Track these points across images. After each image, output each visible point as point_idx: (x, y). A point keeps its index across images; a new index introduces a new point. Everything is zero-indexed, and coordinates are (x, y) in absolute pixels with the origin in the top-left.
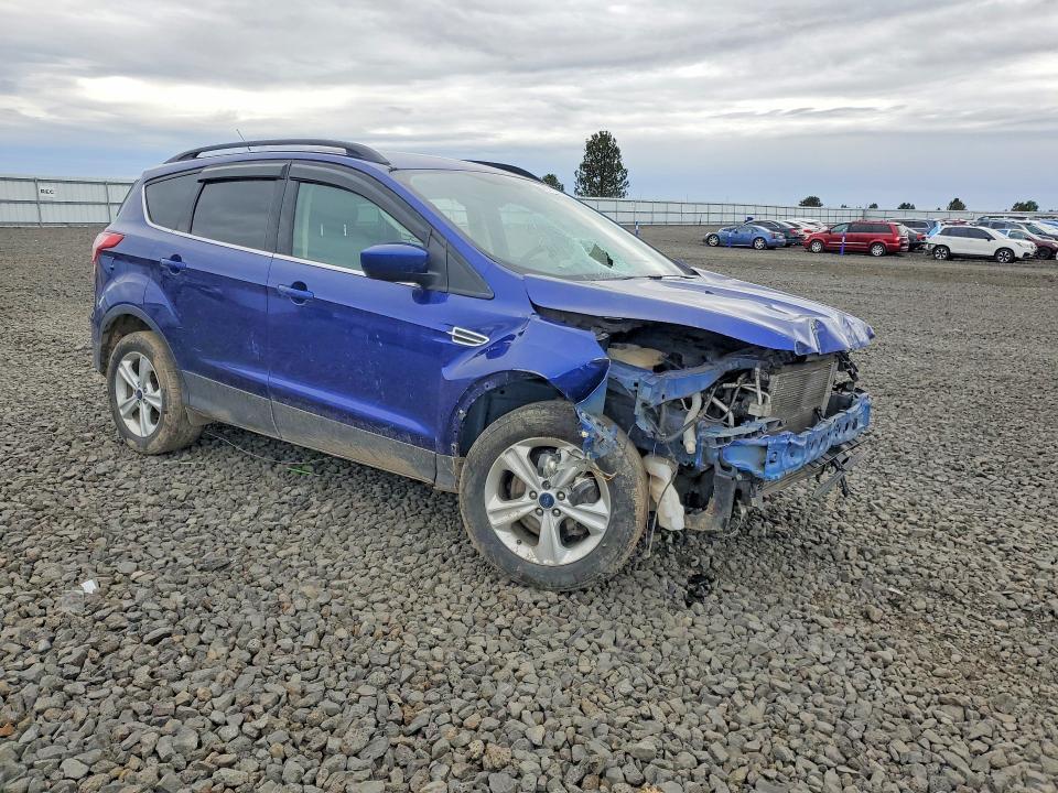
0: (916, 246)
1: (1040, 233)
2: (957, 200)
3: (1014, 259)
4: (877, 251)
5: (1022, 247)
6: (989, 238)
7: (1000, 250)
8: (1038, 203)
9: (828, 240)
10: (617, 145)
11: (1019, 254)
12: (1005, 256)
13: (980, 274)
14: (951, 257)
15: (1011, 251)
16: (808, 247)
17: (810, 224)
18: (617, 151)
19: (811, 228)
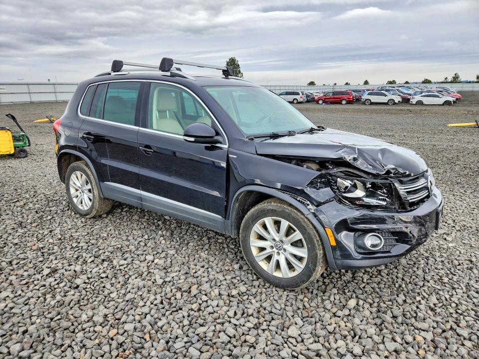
0: (358, 100)
1: (402, 93)
2: (366, 80)
3: (395, 104)
4: (344, 102)
5: (397, 99)
6: (386, 96)
7: (389, 100)
8: (396, 81)
9: (325, 99)
10: (239, 63)
11: (396, 101)
12: (392, 102)
13: (384, 110)
14: (372, 104)
15: (393, 100)
16: (317, 102)
17: (316, 93)
18: (238, 65)
19: (318, 94)
